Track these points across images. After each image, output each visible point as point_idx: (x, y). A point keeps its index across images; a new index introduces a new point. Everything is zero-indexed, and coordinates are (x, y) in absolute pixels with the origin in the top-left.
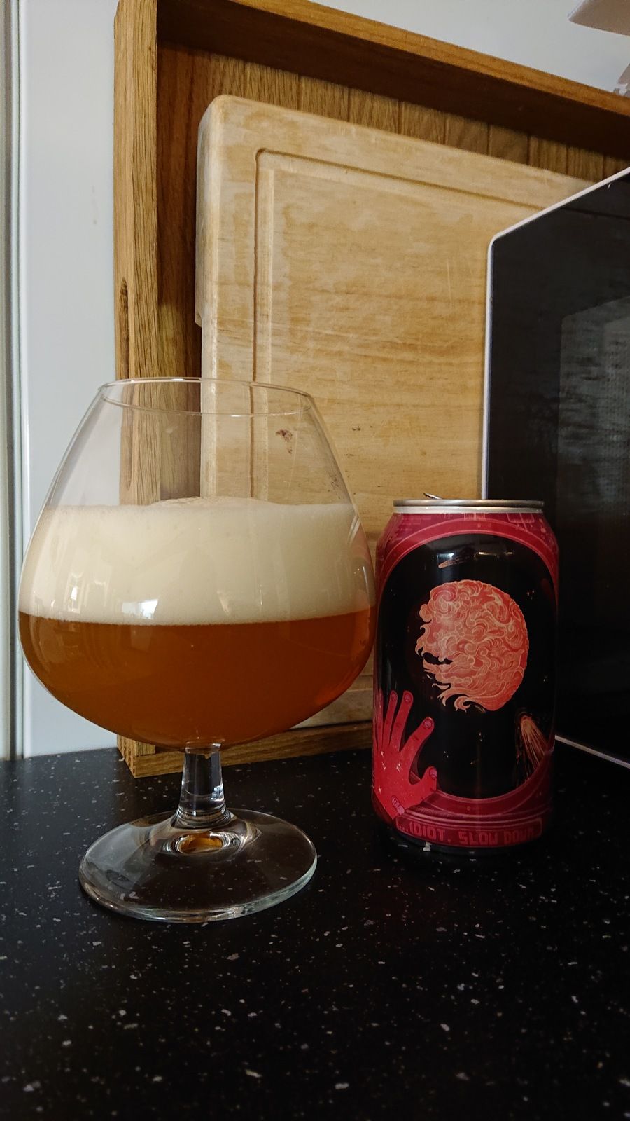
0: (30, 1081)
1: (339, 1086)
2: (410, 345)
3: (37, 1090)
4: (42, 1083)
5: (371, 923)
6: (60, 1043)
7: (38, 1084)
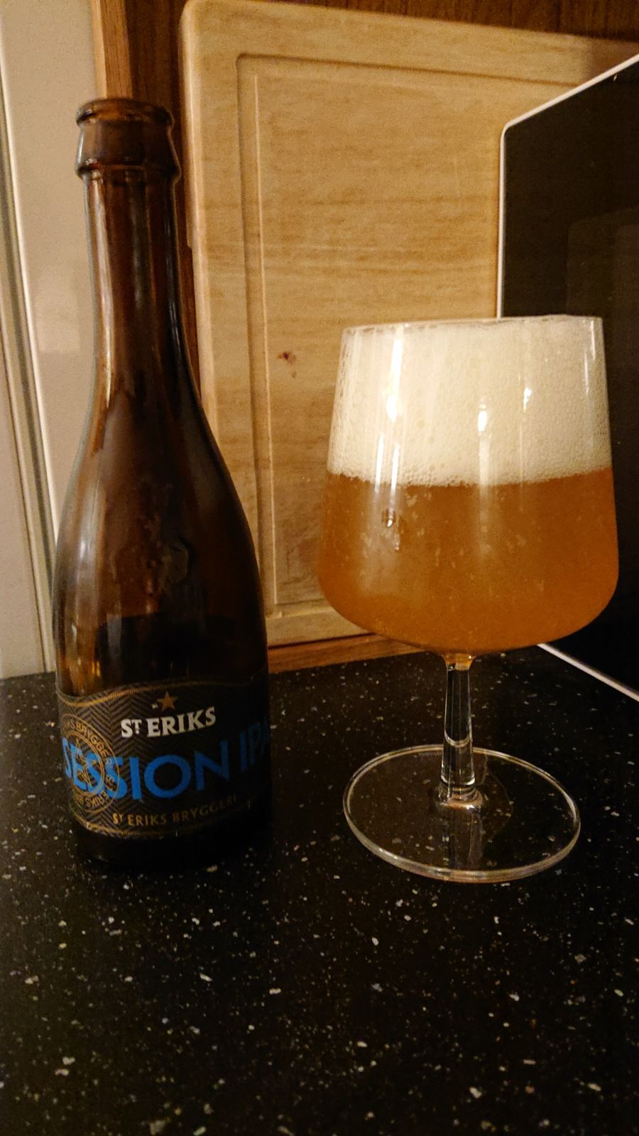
0: (31, 976)
1: (272, 991)
2: (415, 253)
3: (35, 983)
4: (40, 978)
5: (337, 838)
6: (57, 945)
7: (36, 978)
